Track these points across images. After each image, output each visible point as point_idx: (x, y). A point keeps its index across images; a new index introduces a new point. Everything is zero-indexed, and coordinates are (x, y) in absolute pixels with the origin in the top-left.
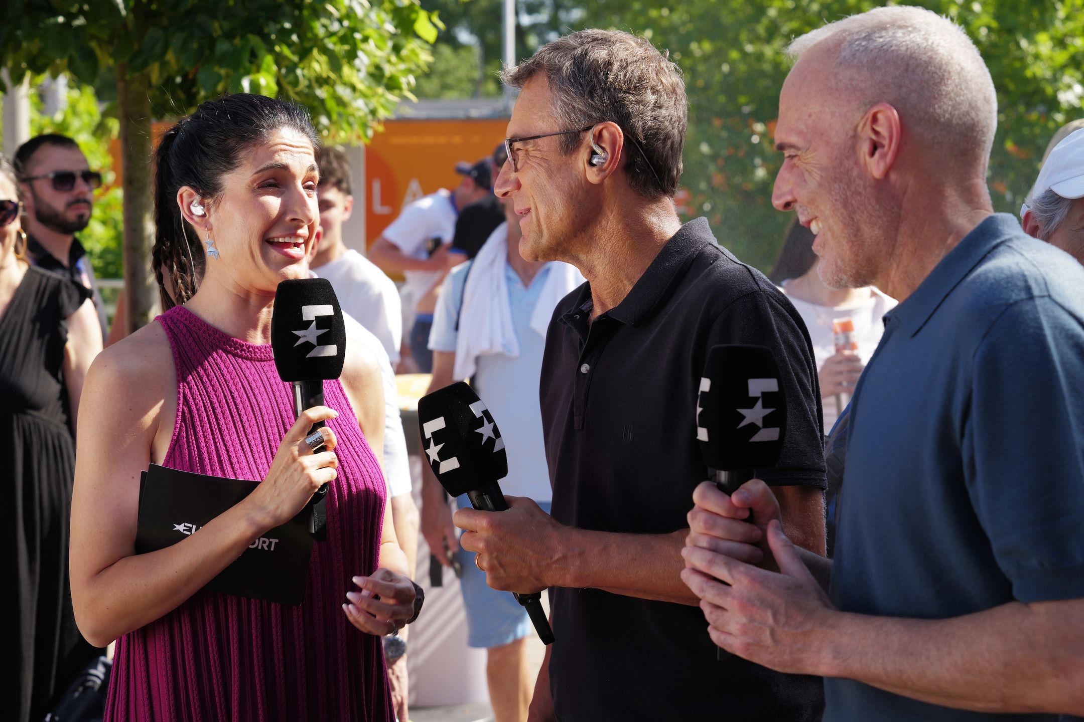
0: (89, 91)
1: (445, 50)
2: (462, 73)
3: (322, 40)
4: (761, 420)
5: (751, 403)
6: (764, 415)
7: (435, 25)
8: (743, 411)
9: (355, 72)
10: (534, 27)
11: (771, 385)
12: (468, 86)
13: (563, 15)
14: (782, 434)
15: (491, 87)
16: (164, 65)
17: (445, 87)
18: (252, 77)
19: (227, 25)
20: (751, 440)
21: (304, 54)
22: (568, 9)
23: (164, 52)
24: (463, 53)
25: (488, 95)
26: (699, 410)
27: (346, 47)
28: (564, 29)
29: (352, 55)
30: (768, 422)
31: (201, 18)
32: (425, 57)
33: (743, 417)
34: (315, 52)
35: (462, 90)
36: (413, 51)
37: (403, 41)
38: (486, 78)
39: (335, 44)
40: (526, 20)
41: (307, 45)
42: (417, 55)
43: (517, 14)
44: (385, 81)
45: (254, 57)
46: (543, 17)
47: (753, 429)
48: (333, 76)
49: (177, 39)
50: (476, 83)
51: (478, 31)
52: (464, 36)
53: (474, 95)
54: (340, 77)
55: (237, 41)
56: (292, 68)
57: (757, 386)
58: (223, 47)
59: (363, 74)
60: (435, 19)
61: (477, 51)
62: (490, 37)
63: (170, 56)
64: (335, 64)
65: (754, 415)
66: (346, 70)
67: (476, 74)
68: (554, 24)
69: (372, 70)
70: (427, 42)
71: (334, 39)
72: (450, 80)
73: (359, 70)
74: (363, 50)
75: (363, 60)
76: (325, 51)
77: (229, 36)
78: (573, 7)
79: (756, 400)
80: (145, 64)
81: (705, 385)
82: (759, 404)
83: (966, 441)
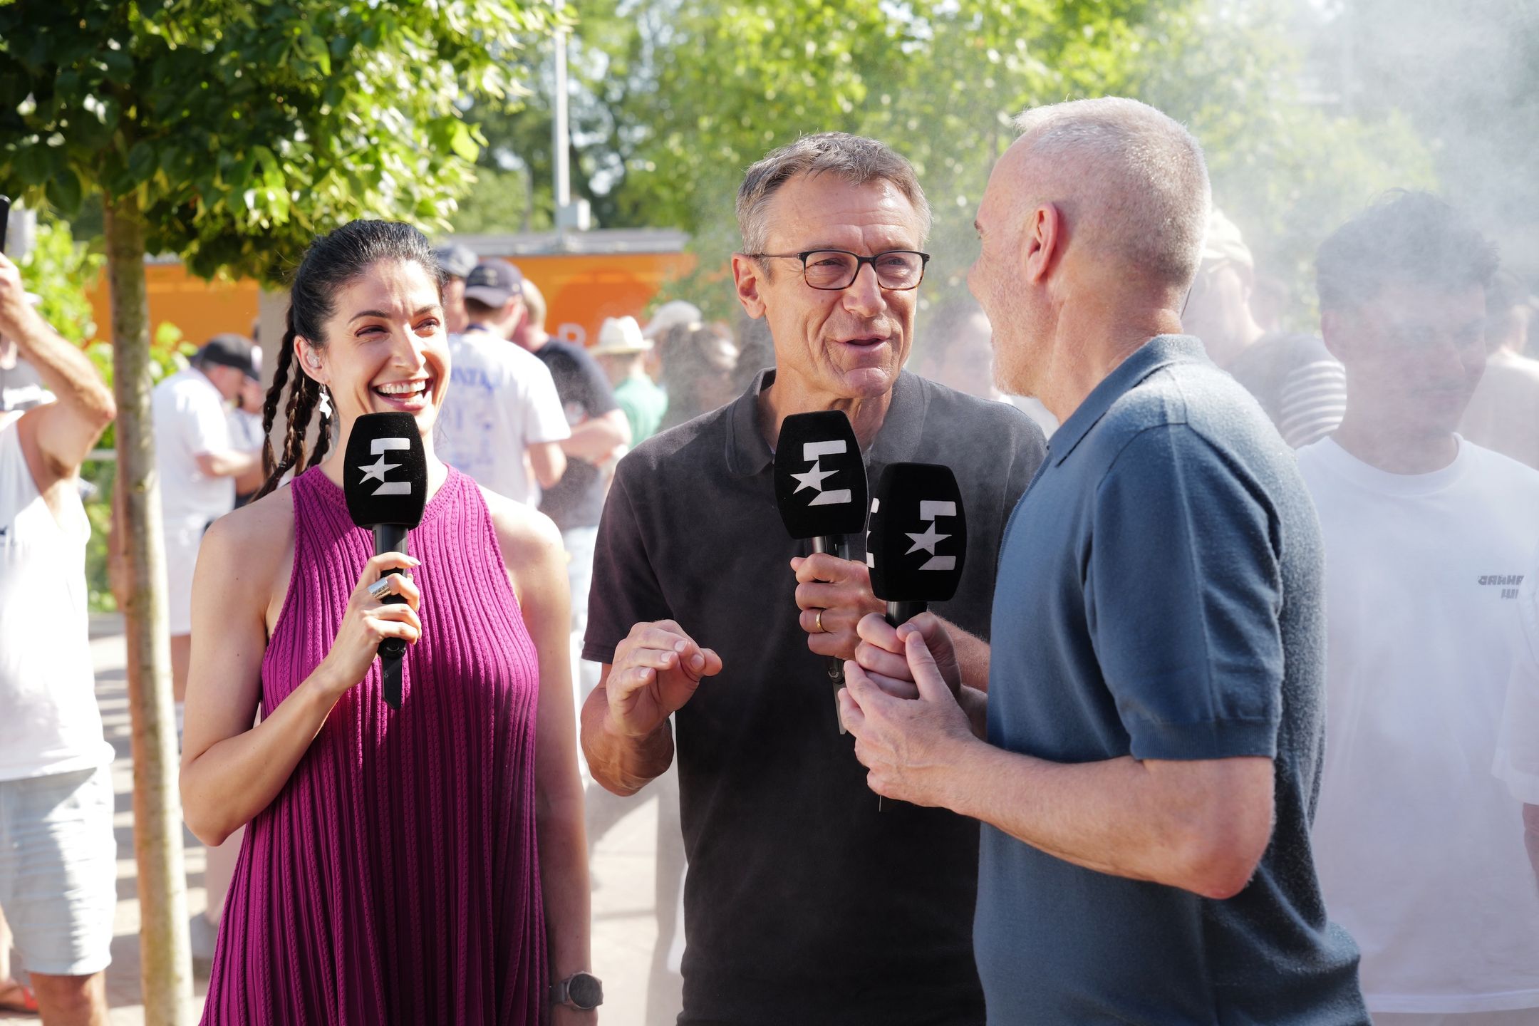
0: (63, 227)
1: (488, 176)
2: (507, 203)
3: (341, 159)
4: (933, 547)
5: (922, 527)
6: (937, 541)
7: (475, 141)
8: (912, 536)
9: (380, 196)
10: (590, 148)
11: (949, 509)
12: (514, 219)
13: (623, 133)
14: (959, 564)
15: (541, 219)
16: (153, 186)
17: (488, 222)
18: (259, 190)
19: (226, 139)
20: (921, 568)
21: (319, 175)
22: (630, 127)
23: (152, 171)
24: (506, 179)
25: (537, 229)
26: (869, 532)
27: (369, 167)
28: (626, 150)
29: (375, 177)
30: (941, 549)
31: (195, 131)
32: (467, 177)
33: (912, 543)
34: (333, 174)
35: (508, 224)
36: (452, 170)
37: (440, 160)
38: (535, 208)
39: (355, 164)
40: (581, 140)
41: (323, 163)
42: (457, 175)
43: (570, 132)
44: (415, 207)
45: (259, 170)
46: (600, 137)
47: (924, 555)
48: (353, 200)
49: (168, 154)
50: (524, 215)
51: (525, 154)
52: (508, 160)
53: (521, 228)
54: (363, 201)
55: (240, 157)
56: (306, 192)
57: (929, 509)
58: (225, 160)
59: (388, 200)
60: (476, 133)
61: (524, 176)
62: (539, 159)
63: (160, 177)
64: (356, 187)
65: (925, 540)
66: (369, 195)
67: (524, 205)
68: (613, 145)
69: (399, 195)
70: (467, 161)
71: (355, 158)
72: (492, 212)
73: (383, 195)
74: (389, 171)
75: (388, 183)
76: (344, 172)
77: (231, 149)
78: (636, 124)
79: (928, 523)
80: (131, 185)
81: (875, 506)
82: (932, 528)
83: (1087, 583)
